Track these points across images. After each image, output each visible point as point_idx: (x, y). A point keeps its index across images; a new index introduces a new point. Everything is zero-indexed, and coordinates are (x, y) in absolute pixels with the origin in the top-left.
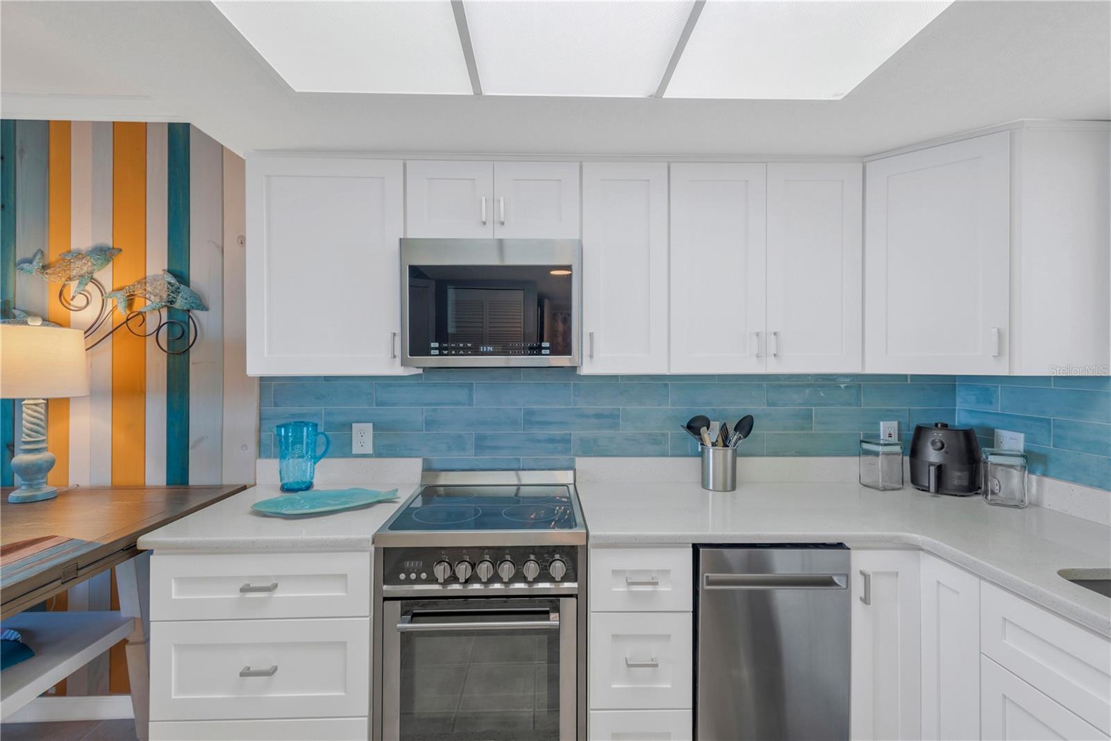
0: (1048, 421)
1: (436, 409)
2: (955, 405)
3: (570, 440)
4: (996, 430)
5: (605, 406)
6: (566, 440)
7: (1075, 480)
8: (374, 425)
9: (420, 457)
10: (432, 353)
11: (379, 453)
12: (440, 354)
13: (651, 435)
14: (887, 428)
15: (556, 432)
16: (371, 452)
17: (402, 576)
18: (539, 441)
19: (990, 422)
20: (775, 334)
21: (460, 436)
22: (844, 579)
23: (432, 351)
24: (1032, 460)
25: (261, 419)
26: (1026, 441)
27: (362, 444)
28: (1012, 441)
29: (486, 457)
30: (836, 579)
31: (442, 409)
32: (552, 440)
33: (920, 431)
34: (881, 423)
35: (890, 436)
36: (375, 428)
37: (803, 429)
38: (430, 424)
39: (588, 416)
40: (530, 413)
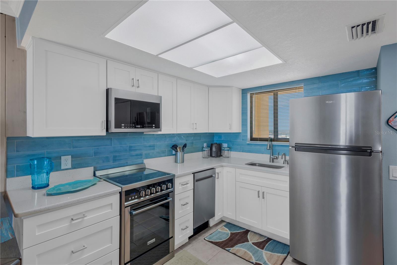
0: (231, 141)
1: (98, 148)
2: (214, 139)
3: (142, 154)
4: (222, 144)
5: (151, 143)
6: (141, 155)
7: (236, 151)
8: (71, 156)
9: (92, 166)
10: (122, 128)
11: (74, 167)
12: (125, 128)
13: (162, 151)
14: (205, 145)
15: (138, 152)
16: (70, 167)
17: (130, 199)
18: (134, 156)
19: (221, 142)
20: (196, 124)
21: (107, 157)
22: (215, 175)
23: (122, 127)
24: (230, 149)
25: (7, 158)
26: (227, 145)
27: (66, 164)
28: (225, 145)
29: (117, 163)
30: (213, 175)
31: (101, 148)
32: (137, 155)
33: (212, 145)
34: (204, 144)
35: (205, 146)
36: (72, 158)
37: (192, 146)
38: (96, 153)
39: (147, 147)
40: (130, 147)
